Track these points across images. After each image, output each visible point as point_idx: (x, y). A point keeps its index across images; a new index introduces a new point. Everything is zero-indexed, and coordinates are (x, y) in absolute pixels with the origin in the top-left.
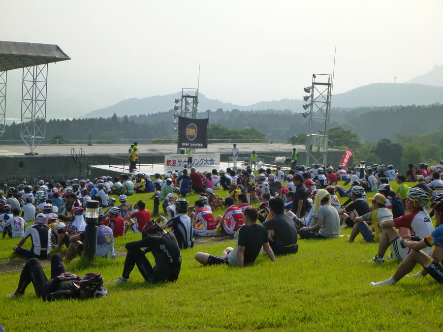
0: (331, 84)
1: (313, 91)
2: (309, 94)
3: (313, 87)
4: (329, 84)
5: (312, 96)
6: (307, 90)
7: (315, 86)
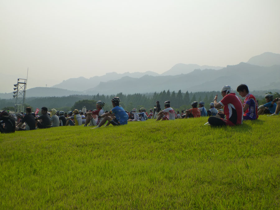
0: (26, 83)
1: (18, 86)
2: (16, 87)
3: (18, 84)
4: (25, 83)
5: (18, 88)
6: (15, 86)
7: (19, 84)
